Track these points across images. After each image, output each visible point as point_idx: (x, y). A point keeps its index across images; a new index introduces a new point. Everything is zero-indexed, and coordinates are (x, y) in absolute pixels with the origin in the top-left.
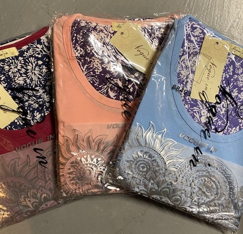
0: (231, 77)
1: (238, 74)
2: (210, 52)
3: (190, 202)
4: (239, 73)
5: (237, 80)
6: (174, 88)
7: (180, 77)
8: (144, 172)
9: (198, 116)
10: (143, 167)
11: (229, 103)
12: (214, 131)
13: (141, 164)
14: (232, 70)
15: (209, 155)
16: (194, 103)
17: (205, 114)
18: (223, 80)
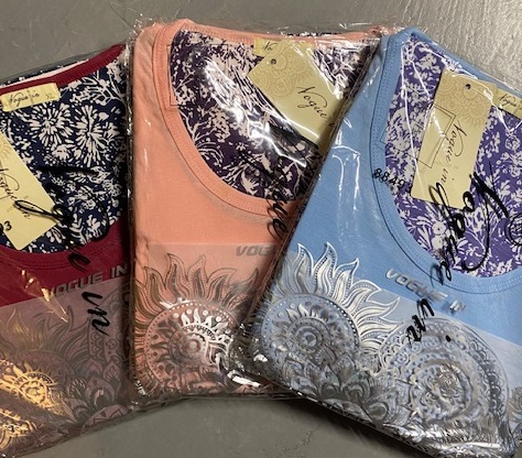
0: (496, 156)
1: (510, 152)
2: (452, 105)
3: (406, 416)
4: (513, 148)
5: (508, 163)
6: (376, 174)
7: (391, 153)
8: (312, 348)
9: (426, 235)
10: (309, 339)
11: (490, 210)
12: (460, 268)
13: (305, 330)
14: (498, 142)
15: (448, 317)
16: (419, 208)
17: (442, 231)
18: (480, 163)
